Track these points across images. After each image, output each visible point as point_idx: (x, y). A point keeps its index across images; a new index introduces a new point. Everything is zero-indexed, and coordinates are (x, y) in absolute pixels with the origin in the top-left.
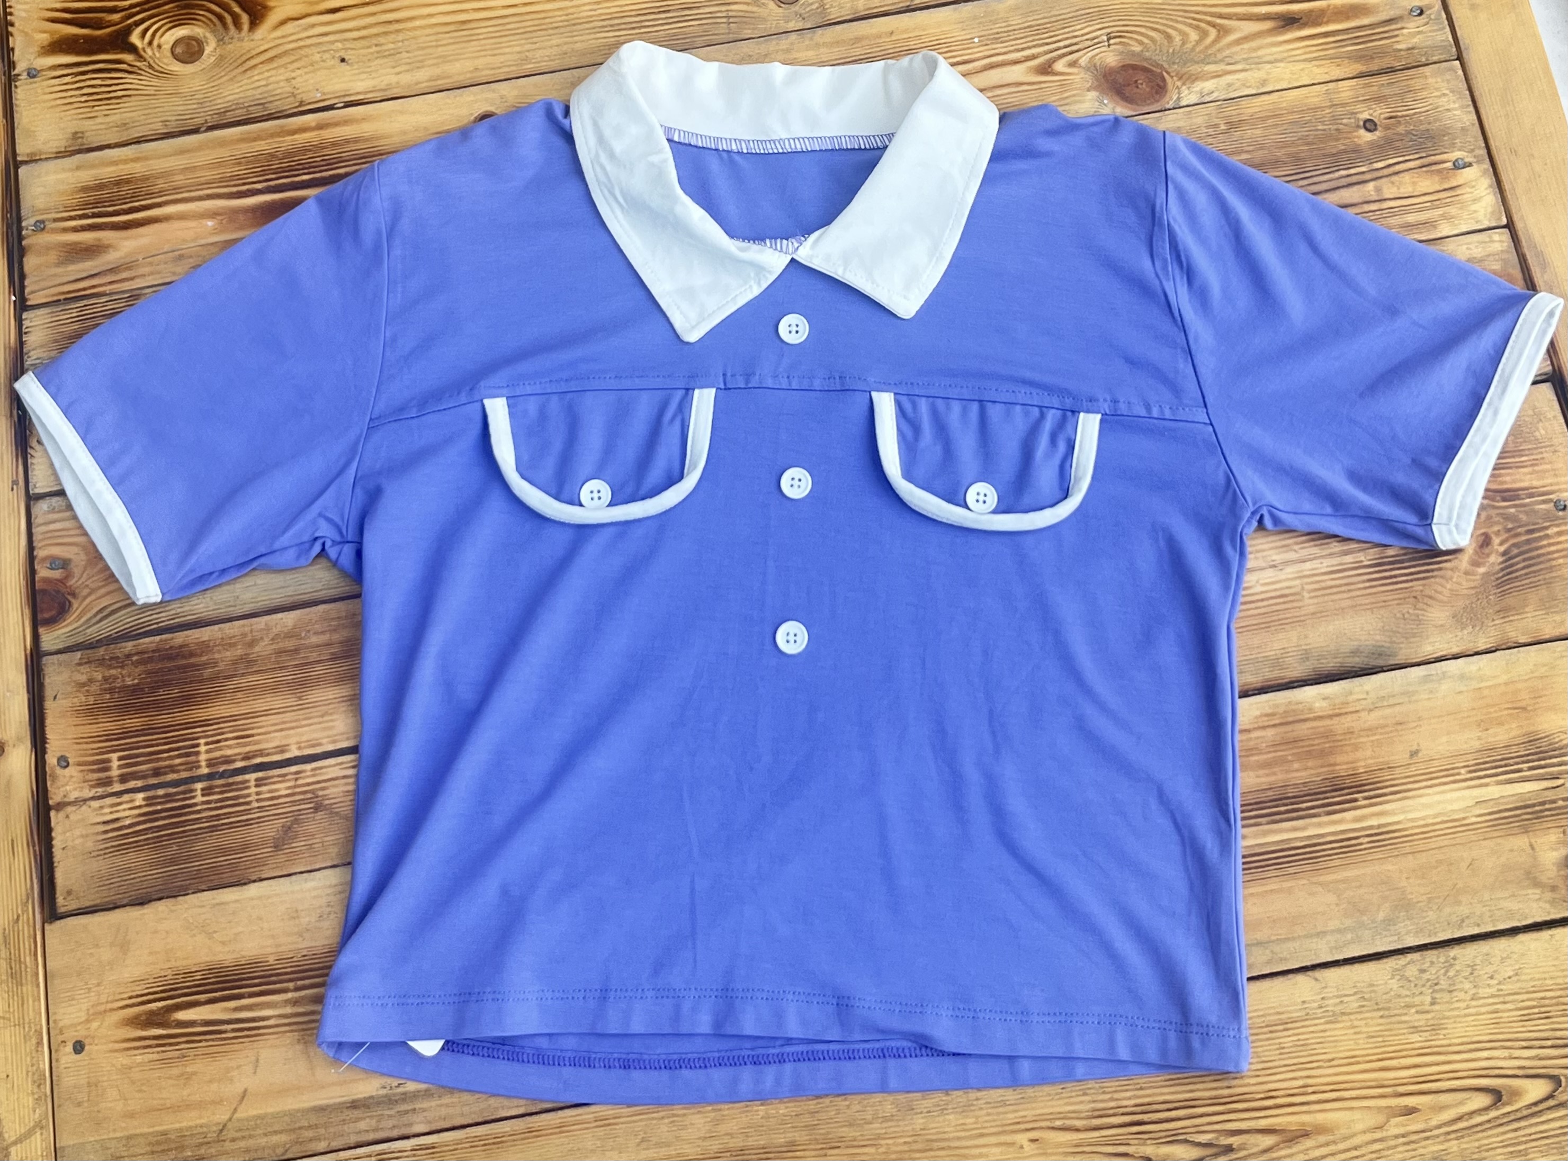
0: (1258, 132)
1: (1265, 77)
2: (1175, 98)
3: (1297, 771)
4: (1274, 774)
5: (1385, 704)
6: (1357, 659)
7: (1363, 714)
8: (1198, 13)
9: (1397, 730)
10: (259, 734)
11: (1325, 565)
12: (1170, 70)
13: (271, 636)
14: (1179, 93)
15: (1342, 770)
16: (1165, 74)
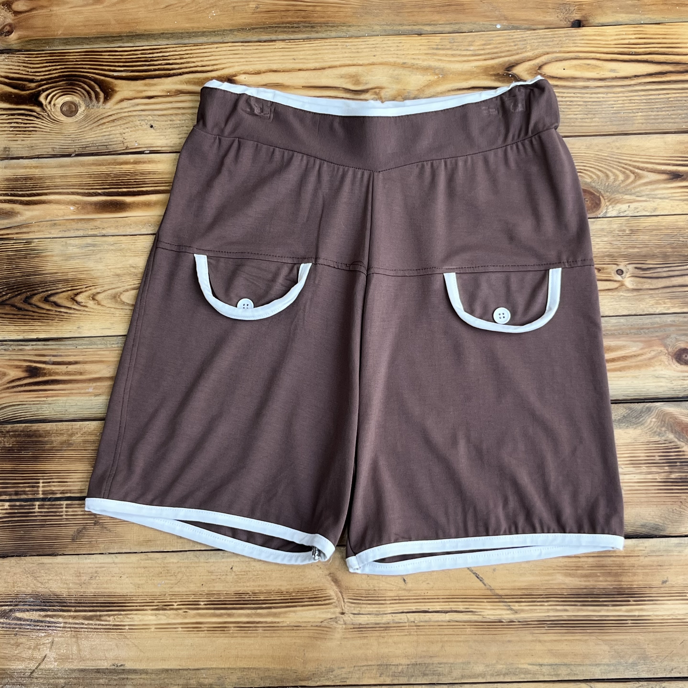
0: (647, 237)
1: (657, 207)
2: (604, 211)
3: (601, 581)
4: (589, 581)
5: (654, 554)
6: (644, 530)
7: (642, 558)
8: (626, 164)
9: (657, 569)
10: (70, 482)
11: (636, 478)
12: (604, 195)
13: (81, 432)
14: (607, 209)
15: (625, 584)
16: (601, 197)
